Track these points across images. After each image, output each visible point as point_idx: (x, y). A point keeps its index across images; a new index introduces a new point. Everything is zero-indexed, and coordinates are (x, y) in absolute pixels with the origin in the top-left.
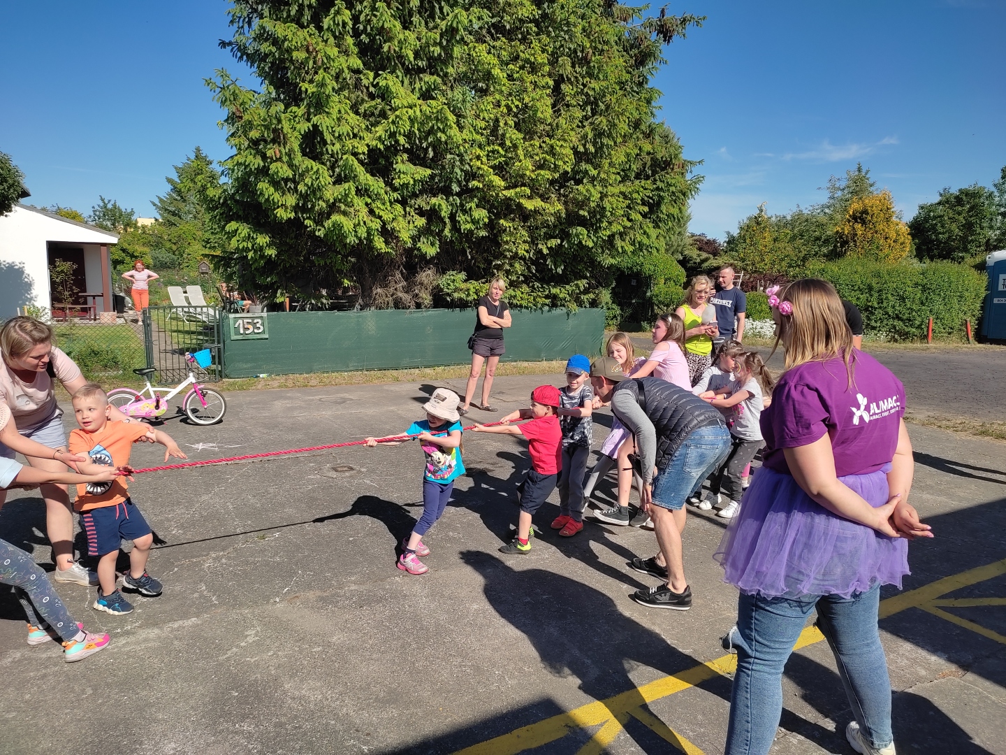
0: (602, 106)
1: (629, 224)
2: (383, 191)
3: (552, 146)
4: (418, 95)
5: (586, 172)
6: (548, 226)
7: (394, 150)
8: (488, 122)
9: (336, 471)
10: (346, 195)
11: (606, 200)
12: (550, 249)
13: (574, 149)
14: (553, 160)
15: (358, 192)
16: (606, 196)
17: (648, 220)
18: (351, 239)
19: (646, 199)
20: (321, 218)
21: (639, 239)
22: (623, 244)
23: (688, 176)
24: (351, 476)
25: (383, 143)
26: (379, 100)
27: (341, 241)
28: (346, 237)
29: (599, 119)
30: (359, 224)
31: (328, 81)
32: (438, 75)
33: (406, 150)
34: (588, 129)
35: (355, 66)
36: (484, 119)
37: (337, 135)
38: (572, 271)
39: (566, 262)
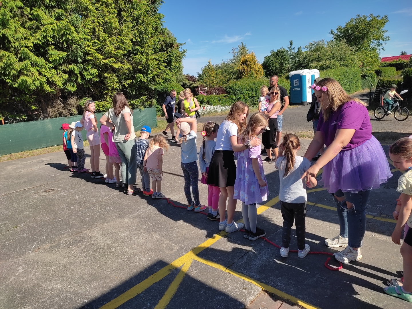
0: (140, 21)
1: (160, 71)
2: (44, 64)
3: (121, 39)
4: (54, 18)
5: (138, 50)
6: (125, 75)
7: (47, 44)
8: (90, 29)
9: (46, 192)
10: (26, 67)
11: (149, 61)
12: (128, 84)
13: (131, 40)
14: (123, 46)
15: (32, 65)
16: (148, 59)
17: (167, 69)
18: (32, 87)
19: (165, 60)
20: (15, 78)
21: (165, 77)
22: (159, 79)
23: (180, 50)
24: (54, 193)
25: (41, 41)
26: (35, 21)
27: (27, 88)
28: (30, 87)
29: (140, 27)
30: (35, 80)
31: (7, 13)
32: (62, 9)
33: (53, 44)
34: (136, 31)
35: (19, 5)
36: (88, 28)
37: (16, 38)
38: (139, 93)
39: (136, 89)
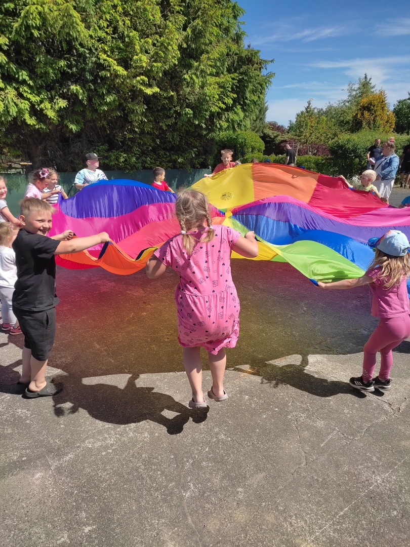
1: (223, 106)
11: (206, 87)
13: (180, 46)
17: (237, 104)
19: (234, 87)
21: (232, 118)
38: (186, 143)
39: (181, 136)
